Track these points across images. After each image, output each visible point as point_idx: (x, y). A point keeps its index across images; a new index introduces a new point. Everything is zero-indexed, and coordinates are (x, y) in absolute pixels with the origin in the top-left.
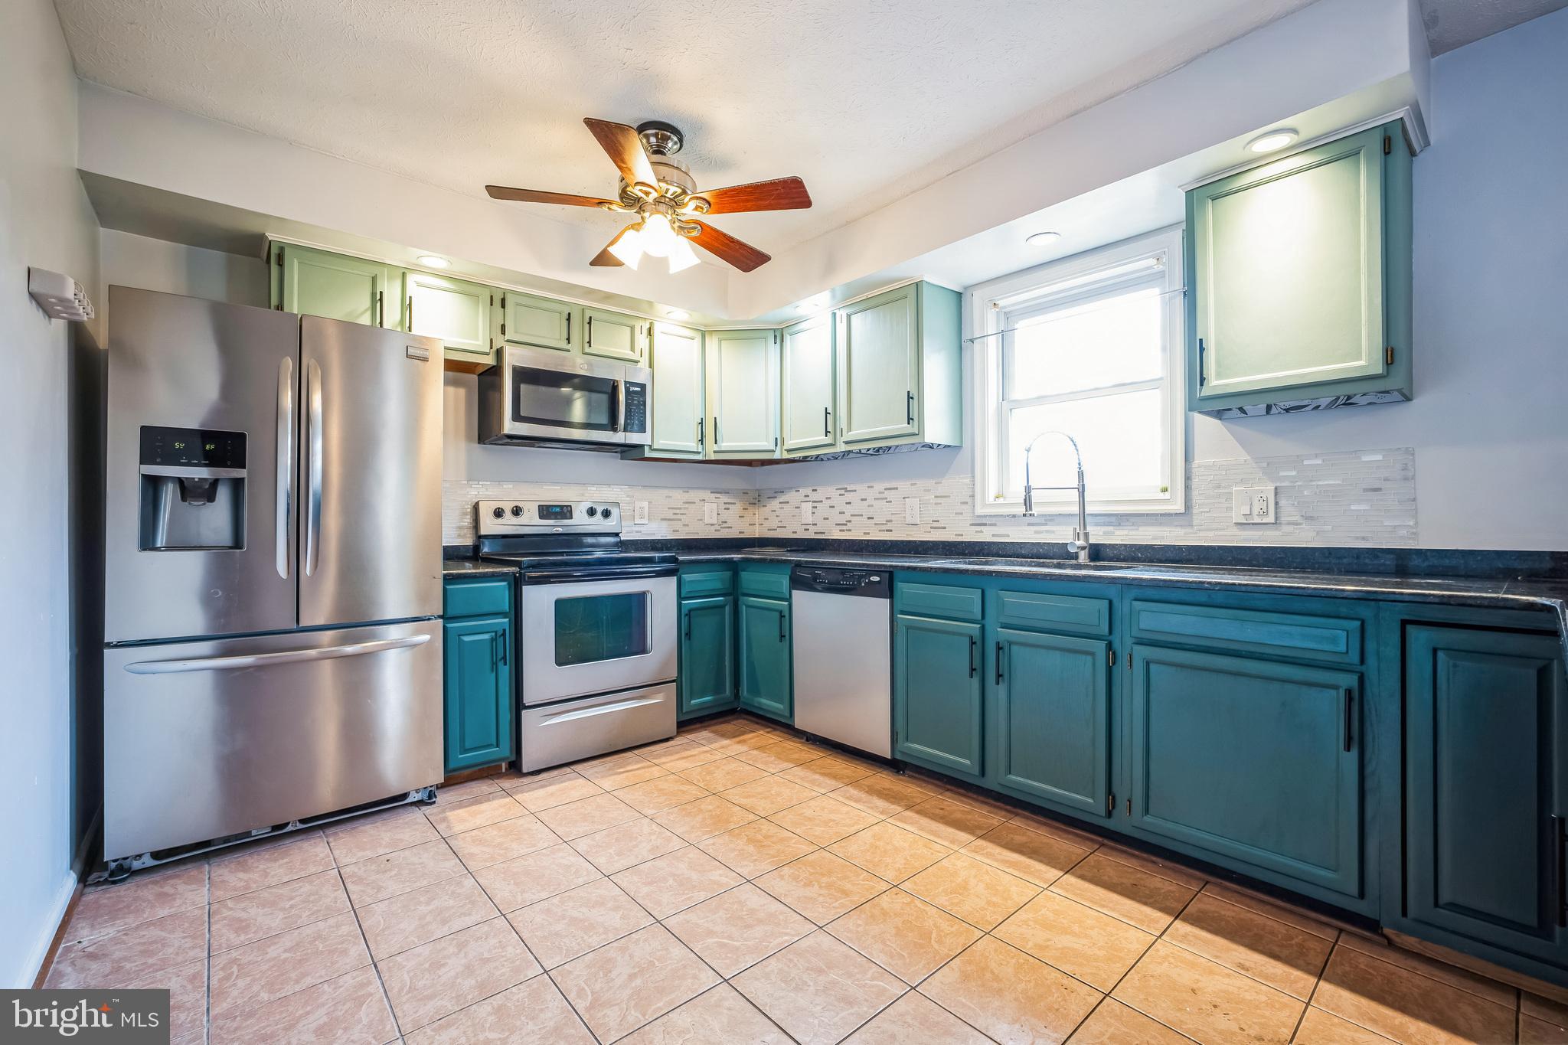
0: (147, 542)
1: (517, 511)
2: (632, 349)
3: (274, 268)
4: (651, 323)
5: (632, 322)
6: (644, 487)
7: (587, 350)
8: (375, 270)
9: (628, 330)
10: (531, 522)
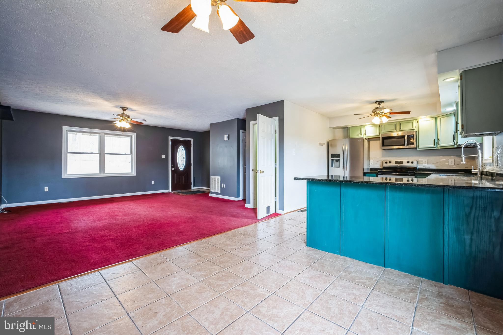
0: (332, 167)
1: (390, 162)
2: (412, 127)
3: (349, 130)
4: (418, 120)
5: (412, 121)
6: (426, 156)
7: (400, 130)
8: (360, 127)
9: (411, 123)
10: (393, 164)
